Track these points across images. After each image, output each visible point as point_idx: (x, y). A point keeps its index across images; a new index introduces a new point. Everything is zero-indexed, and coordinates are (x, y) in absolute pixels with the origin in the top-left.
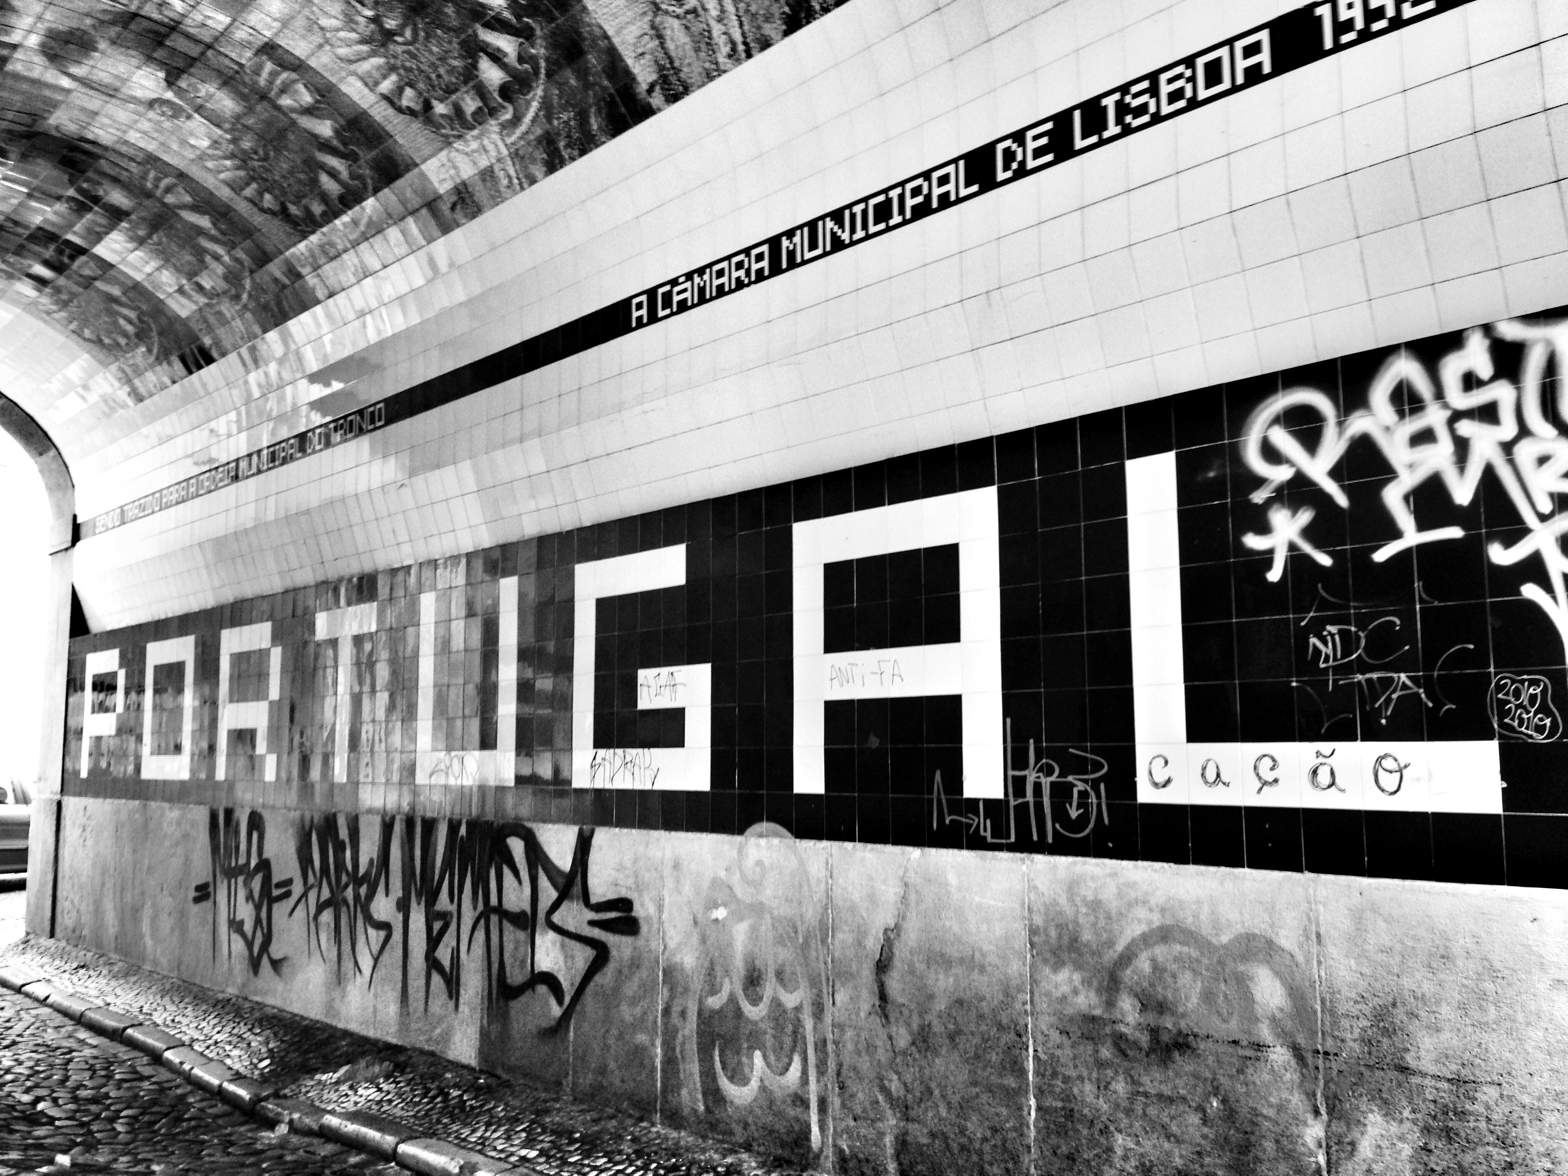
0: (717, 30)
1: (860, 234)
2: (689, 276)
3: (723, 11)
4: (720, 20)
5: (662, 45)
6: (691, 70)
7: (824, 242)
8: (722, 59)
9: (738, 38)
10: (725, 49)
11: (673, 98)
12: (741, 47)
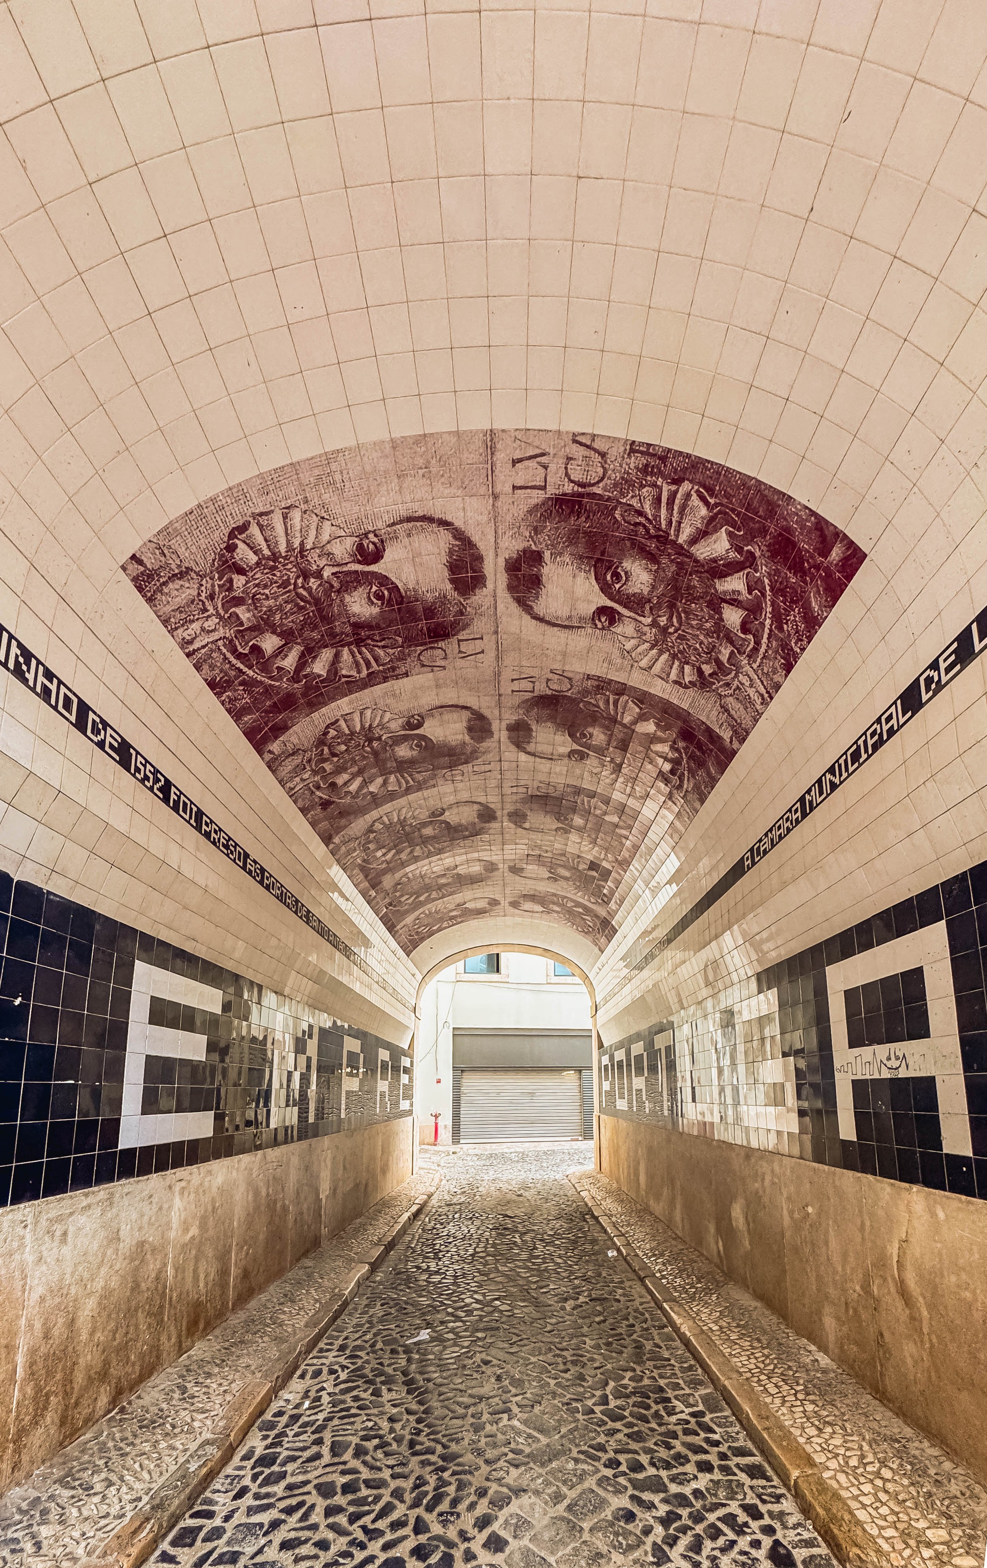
0: (751, 692)
1: (845, 775)
2: (766, 835)
3: (751, 680)
4: (751, 686)
5: (729, 714)
6: (747, 721)
7: (826, 787)
8: (758, 707)
9: (763, 691)
10: (759, 701)
11: (742, 741)
12: (766, 695)
